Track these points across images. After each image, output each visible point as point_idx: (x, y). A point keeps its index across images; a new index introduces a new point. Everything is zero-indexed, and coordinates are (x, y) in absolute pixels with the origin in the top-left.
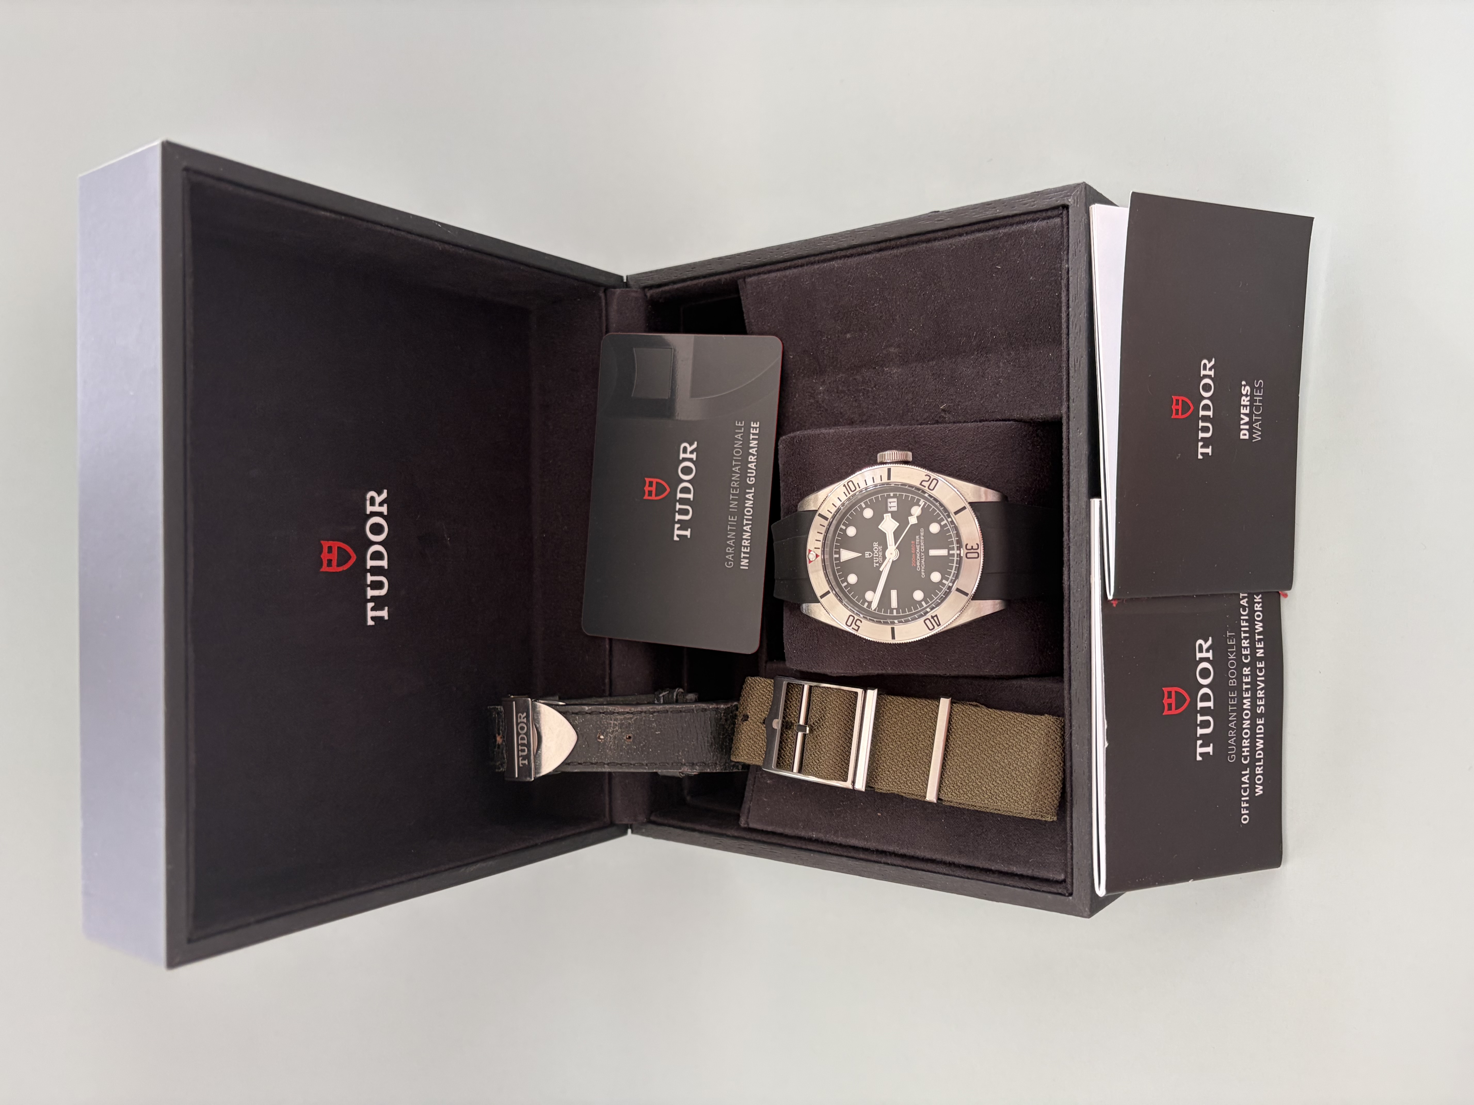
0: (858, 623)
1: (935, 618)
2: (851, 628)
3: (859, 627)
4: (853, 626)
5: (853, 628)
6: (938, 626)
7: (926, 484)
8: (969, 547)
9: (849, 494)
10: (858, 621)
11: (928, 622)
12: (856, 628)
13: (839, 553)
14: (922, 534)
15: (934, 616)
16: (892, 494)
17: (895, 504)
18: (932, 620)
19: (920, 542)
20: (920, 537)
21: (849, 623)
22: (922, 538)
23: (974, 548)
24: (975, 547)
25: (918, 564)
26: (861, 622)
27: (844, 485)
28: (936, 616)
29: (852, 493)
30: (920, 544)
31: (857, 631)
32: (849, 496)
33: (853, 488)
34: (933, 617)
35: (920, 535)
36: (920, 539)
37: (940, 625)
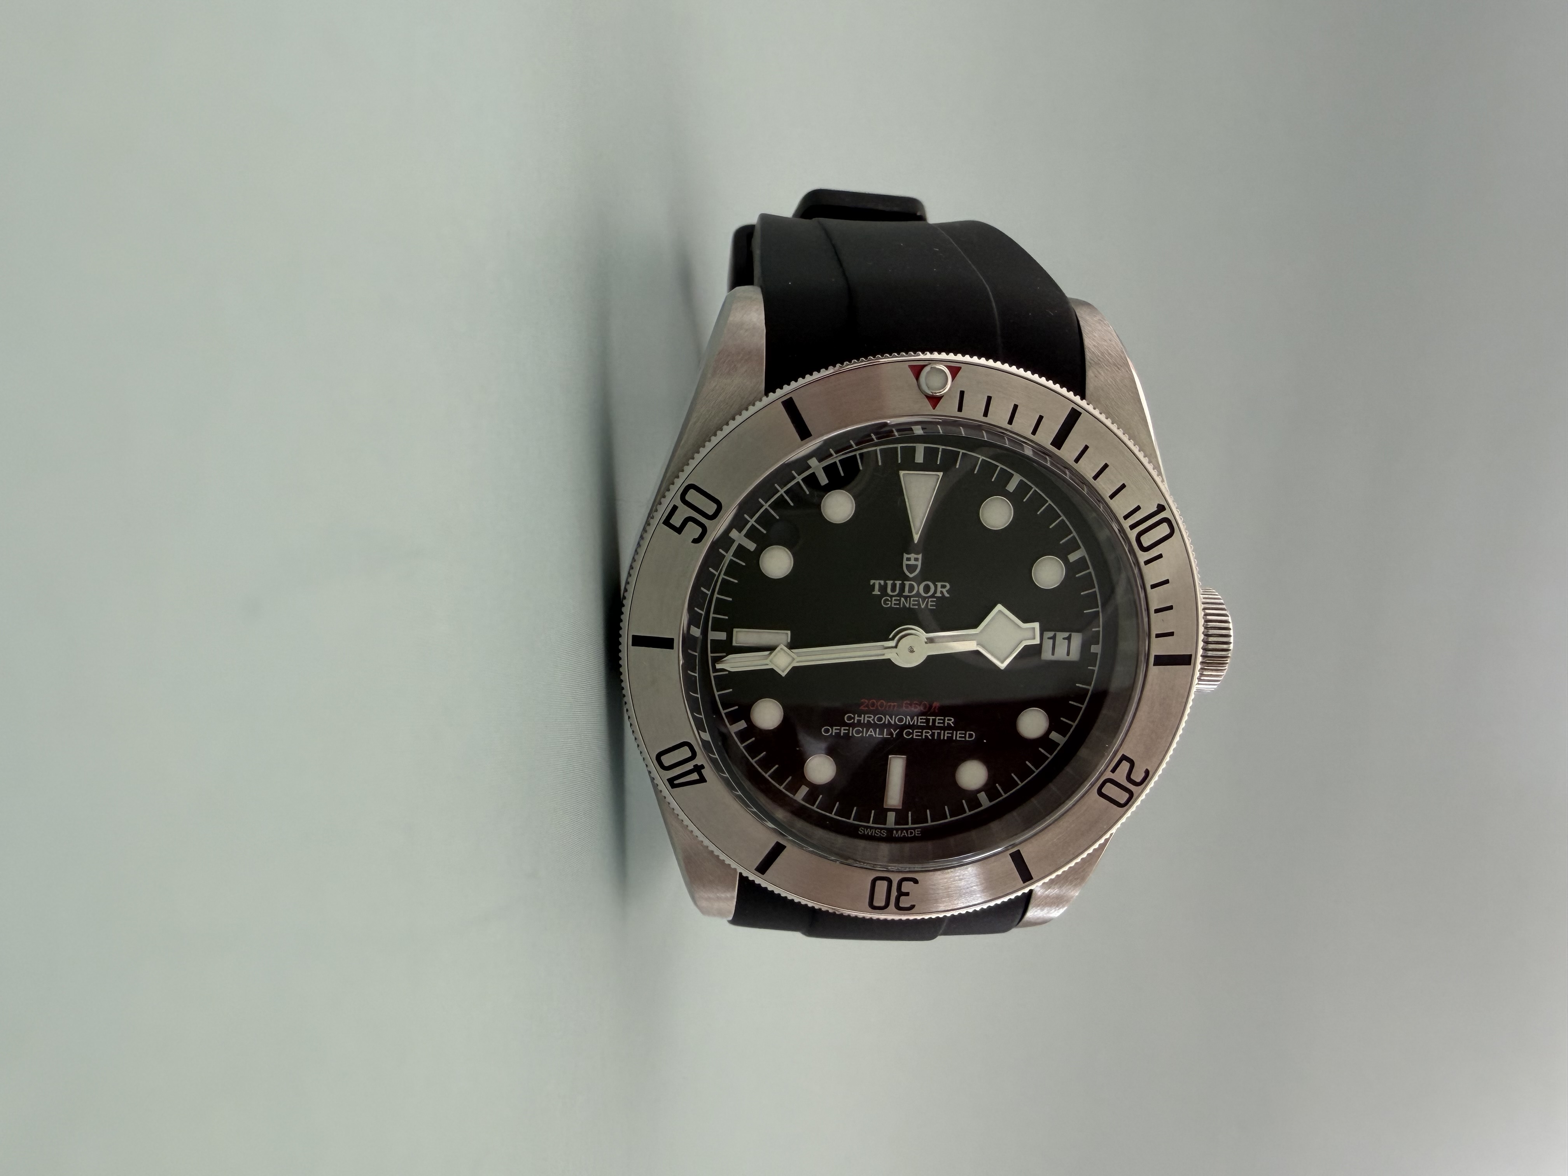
0: (692, 530)
1: (695, 776)
2: (678, 502)
3: (679, 530)
4: (684, 512)
5: (675, 508)
6: (671, 781)
7: (1120, 775)
8: (907, 887)
9: (1133, 527)
10: (700, 530)
11: (685, 753)
12: (676, 521)
13: (928, 465)
14: (958, 736)
15: (701, 775)
16: (1096, 649)
17: (1061, 654)
18: (689, 766)
19: (934, 727)
20: (949, 727)
21: (692, 496)
22: (945, 735)
23: (902, 898)
24: (905, 902)
25: (864, 719)
26: (696, 541)
27: (1161, 508)
28: (702, 780)
29: (1133, 535)
30: (928, 727)
31: (667, 522)
32: (1126, 524)
33: (1147, 541)
34: (698, 769)
35: (956, 728)
36: (944, 729)
37: (673, 786)
